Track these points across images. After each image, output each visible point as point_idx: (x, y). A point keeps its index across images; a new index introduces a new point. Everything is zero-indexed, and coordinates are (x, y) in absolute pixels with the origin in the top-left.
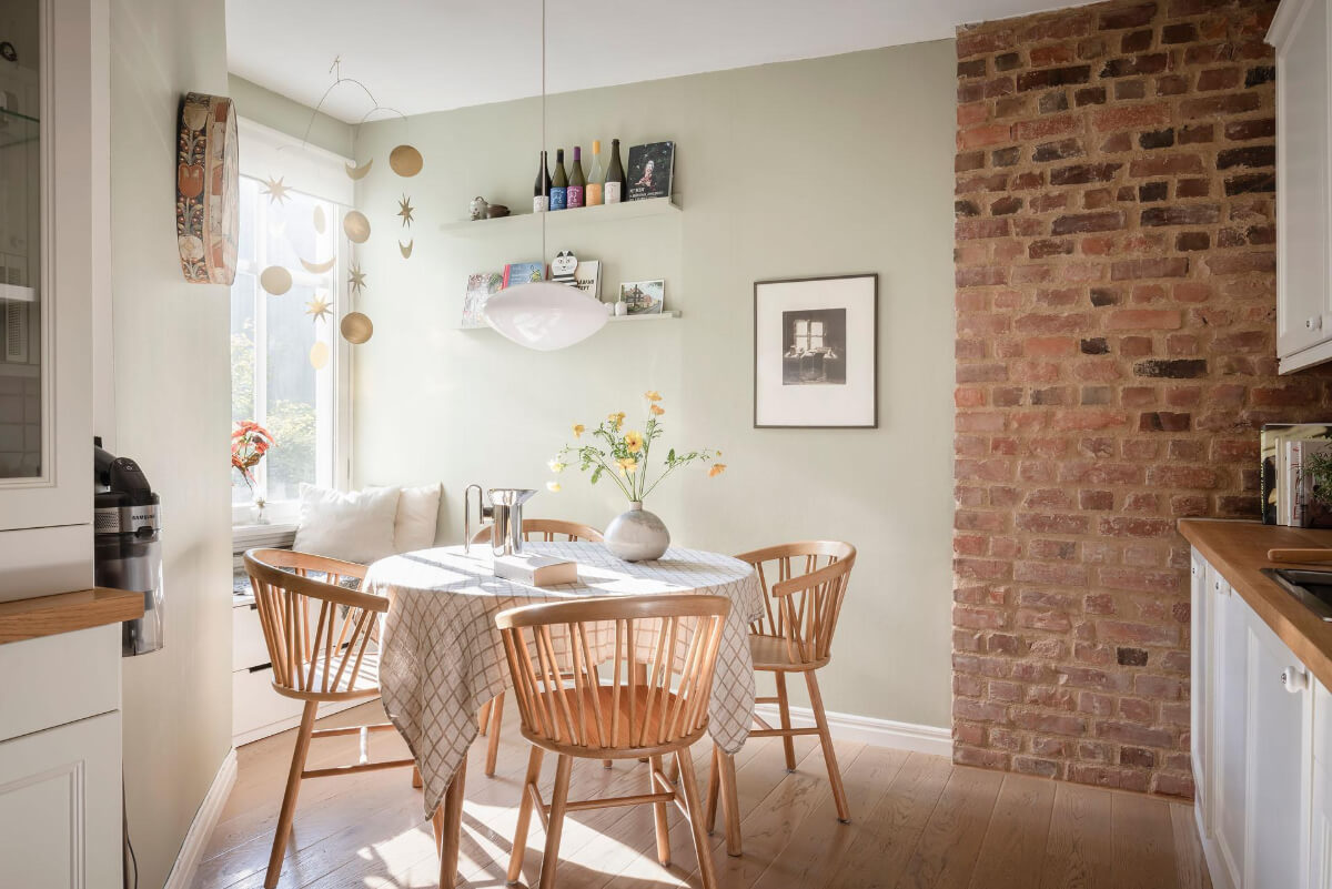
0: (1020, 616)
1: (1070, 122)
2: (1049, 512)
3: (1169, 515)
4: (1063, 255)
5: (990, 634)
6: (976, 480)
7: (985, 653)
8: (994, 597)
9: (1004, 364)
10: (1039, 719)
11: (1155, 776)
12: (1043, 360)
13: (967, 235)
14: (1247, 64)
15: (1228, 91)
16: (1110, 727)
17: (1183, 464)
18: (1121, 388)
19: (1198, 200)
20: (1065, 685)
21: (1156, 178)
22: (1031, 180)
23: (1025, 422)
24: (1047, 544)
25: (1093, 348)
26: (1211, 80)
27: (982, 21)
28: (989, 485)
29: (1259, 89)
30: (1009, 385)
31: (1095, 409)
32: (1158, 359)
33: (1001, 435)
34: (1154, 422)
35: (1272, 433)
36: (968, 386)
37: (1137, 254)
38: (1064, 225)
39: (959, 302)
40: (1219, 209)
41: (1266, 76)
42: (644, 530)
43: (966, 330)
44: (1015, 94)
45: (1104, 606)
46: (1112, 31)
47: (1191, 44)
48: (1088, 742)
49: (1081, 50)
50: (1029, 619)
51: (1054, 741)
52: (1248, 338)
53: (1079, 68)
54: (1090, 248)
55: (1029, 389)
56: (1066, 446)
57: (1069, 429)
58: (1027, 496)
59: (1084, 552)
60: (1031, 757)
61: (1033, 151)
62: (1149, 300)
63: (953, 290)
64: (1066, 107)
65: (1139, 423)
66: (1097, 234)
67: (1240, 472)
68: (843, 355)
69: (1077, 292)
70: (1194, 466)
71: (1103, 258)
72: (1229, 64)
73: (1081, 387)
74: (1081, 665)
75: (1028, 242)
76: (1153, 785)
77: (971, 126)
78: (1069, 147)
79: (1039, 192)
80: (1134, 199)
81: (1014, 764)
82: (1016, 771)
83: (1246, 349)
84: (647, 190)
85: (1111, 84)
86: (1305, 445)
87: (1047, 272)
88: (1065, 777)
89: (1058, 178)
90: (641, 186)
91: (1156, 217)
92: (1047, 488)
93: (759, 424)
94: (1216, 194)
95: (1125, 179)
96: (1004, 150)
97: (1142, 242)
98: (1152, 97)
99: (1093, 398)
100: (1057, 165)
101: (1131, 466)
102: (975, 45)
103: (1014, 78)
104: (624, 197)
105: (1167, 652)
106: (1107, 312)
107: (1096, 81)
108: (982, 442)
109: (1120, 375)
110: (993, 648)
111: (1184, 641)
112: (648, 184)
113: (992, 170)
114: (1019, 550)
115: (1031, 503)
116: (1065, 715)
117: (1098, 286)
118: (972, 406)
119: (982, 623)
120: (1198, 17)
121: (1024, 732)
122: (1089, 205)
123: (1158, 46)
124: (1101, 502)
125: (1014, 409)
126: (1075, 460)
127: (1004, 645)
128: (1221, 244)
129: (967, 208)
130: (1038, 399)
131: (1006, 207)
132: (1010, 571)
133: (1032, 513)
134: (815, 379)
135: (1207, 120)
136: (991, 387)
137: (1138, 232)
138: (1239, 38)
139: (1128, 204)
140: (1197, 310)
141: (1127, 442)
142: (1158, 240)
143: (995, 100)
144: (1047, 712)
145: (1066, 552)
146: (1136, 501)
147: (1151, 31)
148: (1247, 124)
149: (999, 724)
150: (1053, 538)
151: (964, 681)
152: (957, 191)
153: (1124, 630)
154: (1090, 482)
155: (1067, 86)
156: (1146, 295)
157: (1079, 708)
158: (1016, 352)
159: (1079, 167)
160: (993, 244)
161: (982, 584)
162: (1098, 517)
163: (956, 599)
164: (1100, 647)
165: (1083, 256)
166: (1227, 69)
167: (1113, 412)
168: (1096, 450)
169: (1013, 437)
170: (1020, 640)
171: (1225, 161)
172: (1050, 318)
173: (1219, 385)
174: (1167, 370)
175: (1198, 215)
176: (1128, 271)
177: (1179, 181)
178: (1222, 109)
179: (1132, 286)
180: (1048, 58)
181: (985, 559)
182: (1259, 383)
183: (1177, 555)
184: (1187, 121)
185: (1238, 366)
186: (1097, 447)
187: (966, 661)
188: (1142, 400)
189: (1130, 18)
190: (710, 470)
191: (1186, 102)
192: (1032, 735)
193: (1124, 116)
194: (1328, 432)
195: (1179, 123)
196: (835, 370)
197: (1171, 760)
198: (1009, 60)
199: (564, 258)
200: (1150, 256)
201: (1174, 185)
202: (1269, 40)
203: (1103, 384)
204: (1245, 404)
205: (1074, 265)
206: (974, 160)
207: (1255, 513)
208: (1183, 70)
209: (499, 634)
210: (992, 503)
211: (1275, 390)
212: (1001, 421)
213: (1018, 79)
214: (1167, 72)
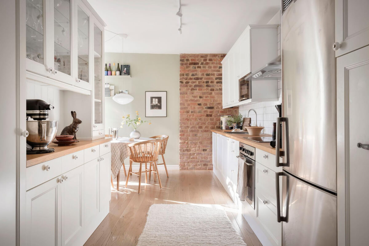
0: (189, 145)
1: (196, 71)
2: (193, 129)
3: (209, 129)
4: (195, 90)
5: (185, 149)
6: (183, 125)
7: (184, 152)
8: (186, 143)
9: (187, 107)
10: (192, 161)
11: (208, 167)
12: (193, 106)
13: (181, 86)
14: (219, 66)
15: (216, 69)
16: (202, 161)
17: (211, 121)
18: (203, 111)
19: (213, 84)
20: (196, 155)
21: (208, 80)
22: (191, 79)
23: (190, 116)
24: (193, 134)
25: (199, 104)
26: (215, 67)
27: (184, 53)
28: (185, 126)
29: (220, 69)
30: (187, 110)
31: (199, 114)
32: (208, 106)
33: (186, 118)
34: (207, 116)
35: (222, 117)
36: (182, 110)
37: (205, 91)
38: (196, 86)
39: (180, 97)
40: (215, 85)
41: (221, 67)
42: (138, 134)
43: (181, 101)
44: (189, 65)
45: (201, 143)
46: (202, 58)
47: (212, 62)
48: (199, 163)
49: (198, 60)
50: (191, 146)
51: (195, 164)
52: (219, 104)
53: (197, 63)
54: (199, 90)
55: (191, 111)
56: (196, 119)
57: (196, 117)
58: (190, 127)
59: (198, 135)
60: (191, 167)
61: (191, 74)
63: (180, 95)
64: (196, 68)
65: (205, 116)
66: (200, 88)
67: (218, 122)
68: (161, 105)
69: (197, 96)
70: (213, 122)
71: (201, 91)
72: (216, 65)
73: (198, 110)
74: (197, 152)
75: (190, 88)
76: (208, 169)
77: (182, 69)
78: (196, 74)
79: (192, 81)
81: (189, 168)
82: (189, 170)
84: (125, 73)
85: (202, 66)
86: (226, 119)
87: (193, 93)
88: (196, 169)
89: (194, 79)
91: (207, 86)
92: (193, 126)
93: (146, 116)
94: (215, 83)
95: (204, 80)
96: (187, 74)
97: (206, 89)
98: (207, 68)
99: (199, 112)
100: (194, 77)
101: (204, 122)
102: (183, 57)
104: (121, 74)
105: (209, 149)
106: (201, 99)
107: (200, 65)
108: (184, 119)
109: (203, 109)
111: (211, 147)
112: (125, 72)
113: (185, 77)
114: (189, 135)
115: (191, 128)
116: (196, 160)
117: (200, 95)
118: (182, 113)
120: (213, 58)
122: (199, 83)
123: (208, 61)
124: (200, 127)
125: (188, 114)
126: (197, 121)
127: (187, 150)
128: (216, 90)
129: (181, 82)
130: (192, 112)
131: (187, 83)
132: (188, 139)
134: (156, 109)
135: (214, 73)
136: (185, 110)
137: (205, 88)
138: (218, 62)
139: (204, 84)
140: (213, 100)
141: (204, 118)
142: (208, 89)
143: (186, 66)
144: (193, 160)
145: (196, 135)
146: (205, 127)
147: (207, 59)
148: (219, 74)
149: (186, 163)
151: (181, 156)
152: (180, 79)
153: (204, 146)
154: (199, 124)
155: (196, 65)
156: (206, 97)
157: (198, 159)
158: (189, 105)
159: (197, 78)
160: (185, 88)
161: (184, 141)
162: (200, 130)
163: (180, 144)
164: (201, 149)
167: (202, 114)
168: (200, 120)
169: (188, 118)
170: (189, 149)
171: (216, 79)
172: (193, 100)
173: (215, 110)
174: (209, 108)
175: (213, 86)
176: (204, 93)
178: (216, 71)
179: (205, 96)
180: (193, 61)
181: (184, 137)
182: (220, 110)
183: (210, 135)
185: (218, 108)
187: (181, 153)
188: (206, 112)
189: (204, 56)
190: (149, 124)
191: (211, 70)
192: (191, 164)
193: (203, 71)
194: (229, 117)
195: (211, 73)
196: (160, 107)
197: (210, 164)
198: (188, 60)
199: (107, 84)
200: (207, 92)
201: (210, 82)
202: (221, 63)
203: (201, 110)
204: (219, 113)
205: (197, 92)
206: (182, 75)
207: (220, 128)
208: (211, 65)
209: (129, 148)
210: (185, 128)
211: (222, 111)
212: (187, 116)
213: (189, 63)
214: (209, 65)
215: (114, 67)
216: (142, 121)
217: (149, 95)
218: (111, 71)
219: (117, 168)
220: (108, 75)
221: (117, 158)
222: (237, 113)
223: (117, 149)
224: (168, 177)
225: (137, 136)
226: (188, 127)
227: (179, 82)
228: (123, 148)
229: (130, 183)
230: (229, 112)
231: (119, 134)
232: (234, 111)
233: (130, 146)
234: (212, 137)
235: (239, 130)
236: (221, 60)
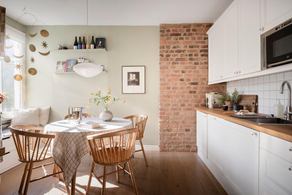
0: (170, 125)
1: (178, 42)
2: (175, 107)
3: (193, 107)
4: (177, 64)
5: (166, 128)
6: (163, 102)
7: (165, 132)
8: (166, 122)
9: (168, 82)
10: (173, 142)
11: (191, 149)
12: (174, 82)
13: (161, 60)
14: (204, 36)
15: (201, 40)
16: (184, 142)
17: (195, 99)
18: (186, 87)
19: (197, 57)
20: (177, 136)
21: (191, 53)
22: (172, 52)
23: (171, 92)
24: (175, 112)
25: (182, 80)
26: (199, 38)
27: (164, 23)
28: (165, 103)
29: (205, 40)
30: (169, 86)
31: (182, 90)
32: (191, 82)
33: (167, 95)
34: (191, 92)
35: (208, 94)
36: (162, 86)
37: (188, 65)
38: (177, 59)
39: (160, 72)
40: (200, 59)
41: (206, 38)
42: (109, 114)
43: (162, 77)
44: (170, 37)
45: (183, 122)
46: (184, 28)
47: (196, 32)
48: (181, 145)
49: (180, 31)
50: (172, 125)
51: (176, 145)
52: (204, 79)
53: (180, 34)
54: (181, 64)
56: (178, 96)
57: (178, 93)
58: (171, 105)
59: (180, 114)
60: (172, 149)
61: (172, 47)
63: (159, 69)
64: (177, 40)
65: (188, 92)
66: (182, 61)
67: (203, 100)
68: (139, 80)
69: (179, 71)
70: (196, 99)
71: (183, 65)
72: (201, 36)
73: (180, 86)
74: (179, 132)
75: (172, 62)
76: (191, 151)
77: (162, 41)
78: (178, 46)
79: (173, 54)
80: (188, 56)
81: (170, 150)
82: (170, 151)
83: (203, 81)
85: (184, 37)
86: (213, 96)
87: (175, 67)
88: (178, 151)
89: (176, 51)
90: (98, 46)
91: (191, 59)
92: (174, 103)
93: (123, 93)
94: (199, 56)
95: (186, 53)
96: (168, 46)
97: (189, 63)
98: (190, 40)
99: (182, 88)
100: (176, 49)
101: (187, 99)
102: (163, 27)
104: (95, 48)
105: (192, 129)
106: (184, 74)
107: (182, 36)
108: (164, 96)
109: (186, 85)
110: (166, 131)
111: (196, 127)
112: (100, 46)
113: (166, 49)
114: (170, 114)
116: (178, 141)
117: (182, 70)
118: (162, 90)
119: (164, 127)
120: (197, 28)
121: (171, 145)
122: (181, 57)
123: (191, 32)
124: (183, 105)
125: (169, 90)
126: (179, 99)
127: (168, 130)
128: (200, 64)
129: (161, 55)
130: (173, 88)
131: (168, 56)
132: (169, 118)
133: (173, 107)
134: (134, 85)
135: (198, 44)
136: (166, 86)
137: (188, 61)
138: (203, 32)
139: (187, 57)
141: (187, 95)
142: (191, 63)
143: (166, 37)
144: (175, 141)
145: (178, 114)
146: (188, 105)
147: (190, 29)
148: (204, 46)
149: (167, 144)
150: (176, 112)
151: (161, 137)
152: (160, 52)
153: (186, 126)
154: (181, 102)
155: (177, 36)
156: (190, 72)
157: (180, 139)
158: (170, 80)
159: (179, 50)
160: (166, 62)
161: (164, 120)
162: (182, 108)
163: (160, 123)
164: (183, 129)
166: (201, 37)
167: (185, 90)
169: (169, 95)
170: (170, 129)
171: (201, 51)
172: (175, 75)
173: (200, 86)
174: (193, 84)
175: (197, 59)
176: (187, 68)
177: (194, 54)
178: (200, 43)
179: (188, 70)
180: (175, 31)
181: (165, 116)
182: (205, 86)
183: (194, 113)
184: (196, 44)
185: (202, 83)
186: (182, 96)
187: (162, 134)
188: (189, 89)
189: (187, 27)
190: (123, 102)
191: (195, 41)
193: (186, 42)
194: (215, 94)
195: (194, 45)
196: (138, 83)
197: (193, 146)
198: (168, 31)
199: (81, 59)
200: (190, 65)
202: (207, 33)
203: (183, 86)
204: (203, 89)
205: (178, 66)
206: (162, 47)
207: (205, 106)
208: (195, 36)
210: (166, 106)
211: (208, 87)
212: (167, 92)
213: (170, 34)
214: (192, 36)
215: (88, 40)
216: (114, 99)
217: (126, 70)
218: (85, 45)
219: (70, 172)
220: (81, 49)
221: (71, 155)
222: (224, 89)
224: (147, 166)
225: (108, 118)
226: (169, 105)
227: (159, 56)
230: (215, 88)
232: (222, 87)
233: (88, 139)
234: (195, 117)
236: (207, 30)
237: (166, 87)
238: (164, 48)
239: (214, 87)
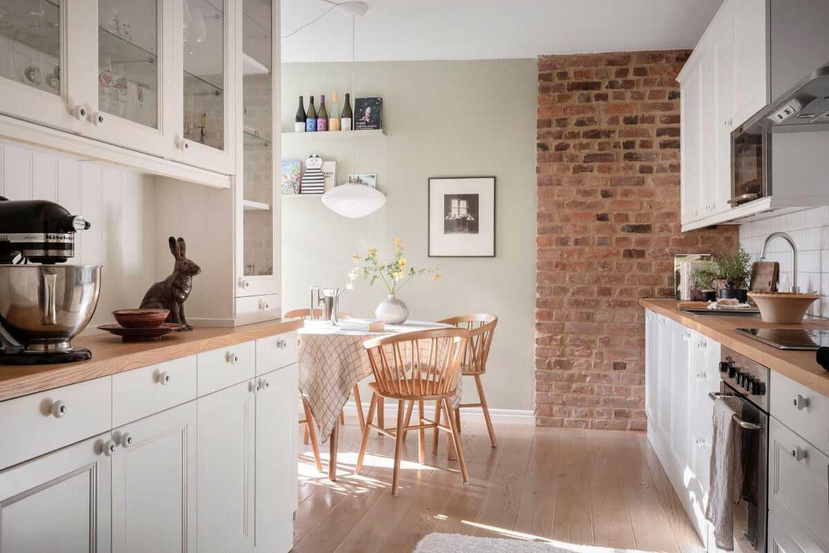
0: (568, 350)
1: (592, 109)
2: (581, 298)
3: (636, 297)
4: (588, 173)
5: (554, 359)
6: (547, 283)
7: (551, 369)
8: (556, 340)
9: (560, 225)
10: (577, 400)
11: (629, 422)
12: (579, 223)
13: (543, 160)
14: (669, 89)
15: (661, 101)
16: (610, 400)
17: (642, 273)
18: (614, 238)
19: (648, 150)
20: (589, 382)
21: (630, 139)
22: (574, 135)
23: (570, 253)
24: (581, 313)
25: (602, 218)
26: (654, 95)
27: (550, 54)
28: (553, 285)
29: (673, 101)
30: (563, 236)
31: (602, 248)
32: (631, 224)
33: (559, 260)
34: (629, 254)
35: (679, 259)
36: (543, 236)
37: (622, 174)
38: (589, 158)
39: (539, 194)
40: (657, 155)
41: (675, 95)
42: (400, 308)
43: (542, 208)
44: (567, 92)
45: (606, 342)
46: (611, 67)
47: (645, 77)
48: (600, 408)
50: (572, 351)
51: (585, 410)
52: (669, 215)
53: (596, 83)
54: (601, 170)
55: (572, 239)
56: (590, 265)
57: (591, 257)
58: (571, 290)
59: (598, 317)
60: (573, 419)
61: (574, 121)
62: (627, 196)
63: (536, 187)
64: (590, 101)
65: (622, 254)
66: (604, 163)
67: (666, 276)
68: (477, 219)
69: (594, 191)
70: (646, 274)
71: (607, 175)
72: (661, 88)
73: (596, 237)
74: (596, 371)
75: (572, 165)
76: (629, 426)
77: (545, 106)
78: (591, 120)
79: (577, 141)
80: (620, 148)
81: (565, 423)
82: (566, 427)
83: (668, 220)
84: (367, 124)
85: (610, 92)
86: (692, 264)
87: (581, 180)
88: (589, 427)
89: (586, 135)
90: (363, 121)
91: (629, 157)
92: (580, 286)
93: (431, 254)
94: (656, 148)
95: (616, 138)
96: (561, 119)
97: (624, 168)
98: (628, 100)
99: (602, 242)
100: (585, 128)
101: (619, 275)
102: (547, 66)
103: (566, 84)
104: (353, 127)
105: (633, 364)
106: (608, 201)
107: (603, 90)
108: (550, 264)
109: (614, 231)
110: (555, 367)
111: (642, 357)
112: (368, 120)
113: (555, 128)
114: (567, 317)
115: (574, 294)
116: (589, 396)
117: (604, 188)
118: (545, 246)
119: (550, 354)
120: (649, 65)
121: (570, 407)
122: (600, 149)
123: (631, 77)
124: (605, 292)
125: (565, 248)
126: (594, 273)
127: (561, 365)
128: (658, 171)
129: (543, 147)
130: (577, 242)
131: (562, 148)
132: (563, 328)
133: (574, 298)
134: (462, 231)
135: (653, 113)
136: (555, 236)
137: (622, 164)
138: (666, 77)
139: (618, 150)
140: (647, 202)
141: (617, 263)
142: (631, 168)
143: (556, 94)
144: (581, 396)
145: (589, 317)
146: (621, 291)
147: (628, 69)
148: (669, 117)
149: (558, 404)
150: (584, 310)
151: (541, 384)
152: (538, 138)
153: (616, 354)
154: (600, 283)
155: (591, 91)
156: (626, 194)
157: (596, 392)
158: (566, 219)
159: (596, 130)
160: (555, 165)
161: (549, 335)
162: (604, 299)
163: (537, 343)
164: (605, 362)
165: (597, 174)
166: (660, 91)
167: (611, 249)
168: (603, 268)
169: (565, 261)
170: (568, 361)
171: (660, 133)
172: (582, 203)
173: (657, 236)
174: (635, 229)
175: (648, 157)
176: (617, 182)
177: (640, 141)
178: (658, 109)
179: (620, 189)
180: (581, 76)
181: (552, 322)
182: (674, 236)
183: (638, 316)
184: (644, 113)
185: (665, 228)
186: (604, 266)
187: (542, 374)
188: (624, 244)
189: (619, 61)
190: (433, 278)
191: (643, 104)
192: (574, 408)
193: (616, 108)
194: (702, 258)
195: (641, 114)
196: (473, 227)
197: (637, 413)
198: (563, 75)
199: (314, 159)
200: (627, 175)
201: (638, 142)
202: (678, 79)
203: (606, 236)
204: (668, 245)
205: (593, 178)
206: (546, 123)
207: (671, 295)
208: (642, 89)
209: (366, 351)
210: (555, 294)
211: (680, 239)
212: (559, 253)
213: (568, 85)
214: (635, 89)
215: (335, 106)
216: (412, 269)
217: (441, 189)
218: (326, 118)
219: (329, 413)
220: (316, 130)
221: (331, 381)
222: (731, 245)
223: (331, 355)
224: (494, 447)
225: (396, 316)
227: (535, 148)
228: (347, 351)
229: (371, 460)
230: (702, 242)
231: (339, 307)
232: (722, 239)
233: (367, 348)
234: (643, 326)
235: (734, 303)
236: (677, 70)
237: (554, 239)
238: (550, 126)
239: (700, 240)
